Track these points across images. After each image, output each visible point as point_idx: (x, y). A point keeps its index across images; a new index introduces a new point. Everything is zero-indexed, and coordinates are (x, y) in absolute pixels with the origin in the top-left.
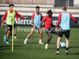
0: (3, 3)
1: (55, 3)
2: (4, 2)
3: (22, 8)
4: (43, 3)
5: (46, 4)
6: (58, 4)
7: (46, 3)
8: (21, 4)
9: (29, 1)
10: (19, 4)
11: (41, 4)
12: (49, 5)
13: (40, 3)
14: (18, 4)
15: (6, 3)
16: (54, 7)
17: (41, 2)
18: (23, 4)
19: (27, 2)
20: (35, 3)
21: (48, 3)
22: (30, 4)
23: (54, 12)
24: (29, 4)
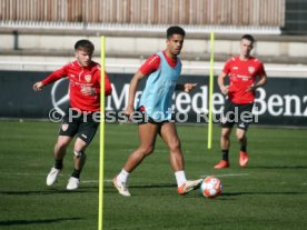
0: (59, 20)
1: (288, 16)
2: (64, 14)
3: (139, 40)
4: (235, 18)
5: (248, 24)
6: (300, 22)
7: (245, 19)
8: (138, 22)
9: (170, 9)
10: (128, 22)
11: (223, 24)
12: (263, 24)
13: (218, 17)
14: (122, 23)
15: (71, 20)
16: (282, 34)
17: (222, 13)
18: (146, 23)
20: (200, 16)
21: (255, 17)
23: (283, 55)
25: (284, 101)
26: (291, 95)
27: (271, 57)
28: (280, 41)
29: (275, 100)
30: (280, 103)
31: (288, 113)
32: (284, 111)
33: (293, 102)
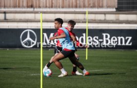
0: (23, 7)
1: (119, 3)
2: (25, 4)
3: (57, 15)
4: (96, 4)
5: (102, 7)
6: (124, 6)
7: (101, 5)
8: (56, 7)
9: (69, 2)
10: (52, 7)
11: (91, 7)
12: (108, 7)
13: (89, 4)
14: (49, 7)
15: (28, 7)
16: (116, 11)
17: (91, 2)
18: (59, 7)
19: (66, 3)
20: (82, 4)
21: (105, 4)
22: (72, 7)
23: (117, 20)
24: (69, 7)
25: (118, 39)
26: (120, 36)
27: (112, 21)
28: (116, 14)
29: (114, 39)
30: (116, 40)
31: (119, 44)
32: (118, 43)
33: (121, 39)
